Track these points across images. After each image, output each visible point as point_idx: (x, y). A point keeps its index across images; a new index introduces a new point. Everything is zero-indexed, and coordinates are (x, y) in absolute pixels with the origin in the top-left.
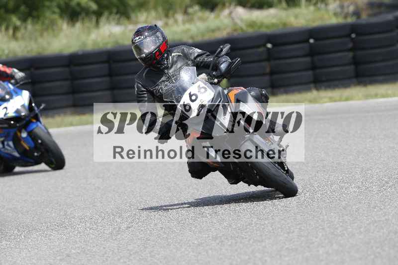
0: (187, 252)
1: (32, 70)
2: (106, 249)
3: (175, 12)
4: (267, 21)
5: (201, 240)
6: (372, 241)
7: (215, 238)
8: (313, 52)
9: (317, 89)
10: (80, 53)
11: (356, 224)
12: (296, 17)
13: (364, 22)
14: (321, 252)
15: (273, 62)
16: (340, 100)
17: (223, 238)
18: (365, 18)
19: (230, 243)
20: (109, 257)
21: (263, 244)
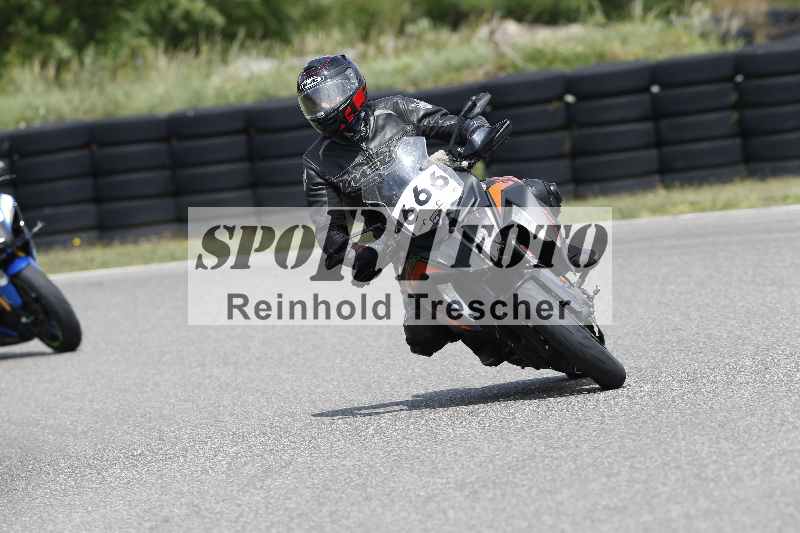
0: (403, 514)
1: (94, 148)
2: (243, 507)
3: (381, 32)
4: (566, 49)
5: (433, 490)
6: (778, 492)
7: (461, 487)
8: (657, 113)
9: (667, 186)
10: (191, 113)
11: (745, 458)
12: (624, 41)
13: (760, 51)
14: (674, 514)
15: (576, 132)
16: (713, 208)
17: (476, 486)
18: (762, 42)
19: (490, 495)
20: (249, 523)
21: (559, 498)
